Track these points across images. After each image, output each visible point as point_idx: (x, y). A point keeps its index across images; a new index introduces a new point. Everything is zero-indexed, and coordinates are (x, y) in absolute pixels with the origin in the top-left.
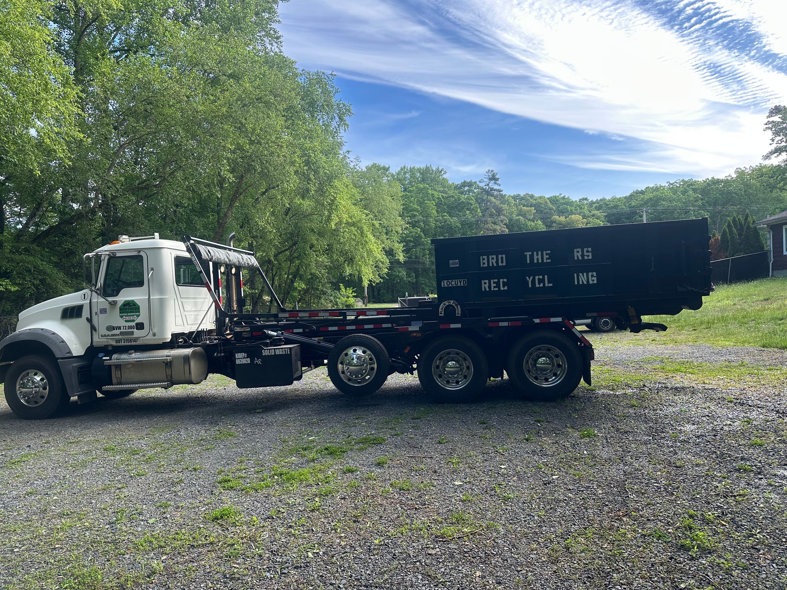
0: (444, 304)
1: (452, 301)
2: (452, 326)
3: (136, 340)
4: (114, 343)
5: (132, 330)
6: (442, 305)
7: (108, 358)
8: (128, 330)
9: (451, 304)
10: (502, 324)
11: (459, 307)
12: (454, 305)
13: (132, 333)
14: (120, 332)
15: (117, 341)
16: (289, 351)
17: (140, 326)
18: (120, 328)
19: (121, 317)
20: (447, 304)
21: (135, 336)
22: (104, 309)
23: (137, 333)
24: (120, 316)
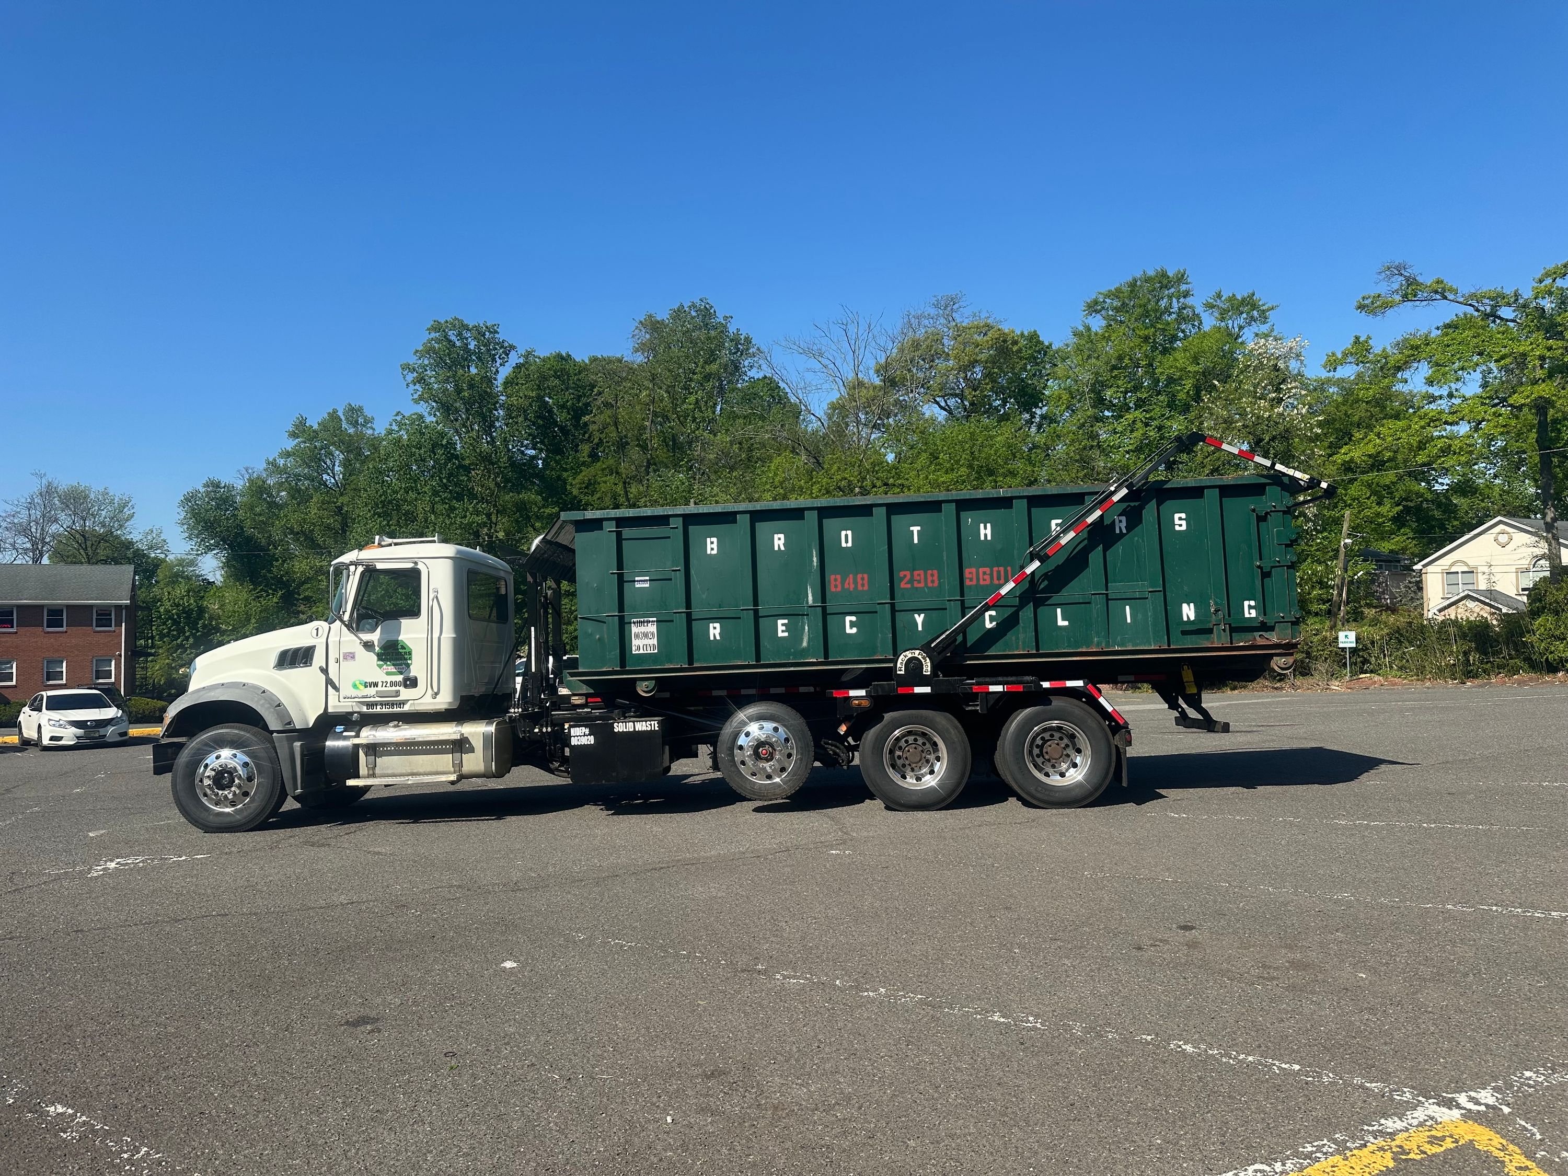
0: (905, 656)
1: (917, 652)
2: (918, 690)
3: (403, 703)
4: (364, 709)
5: (398, 688)
6: (902, 657)
7: (353, 734)
8: (390, 689)
9: (916, 655)
10: (993, 688)
11: (928, 659)
12: (920, 657)
13: (397, 693)
14: (377, 692)
15: (370, 705)
16: (656, 725)
17: (411, 683)
18: (376, 685)
19: (380, 666)
20: (910, 656)
21: (401, 698)
22: (351, 653)
23: (405, 694)
24: (378, 665)
